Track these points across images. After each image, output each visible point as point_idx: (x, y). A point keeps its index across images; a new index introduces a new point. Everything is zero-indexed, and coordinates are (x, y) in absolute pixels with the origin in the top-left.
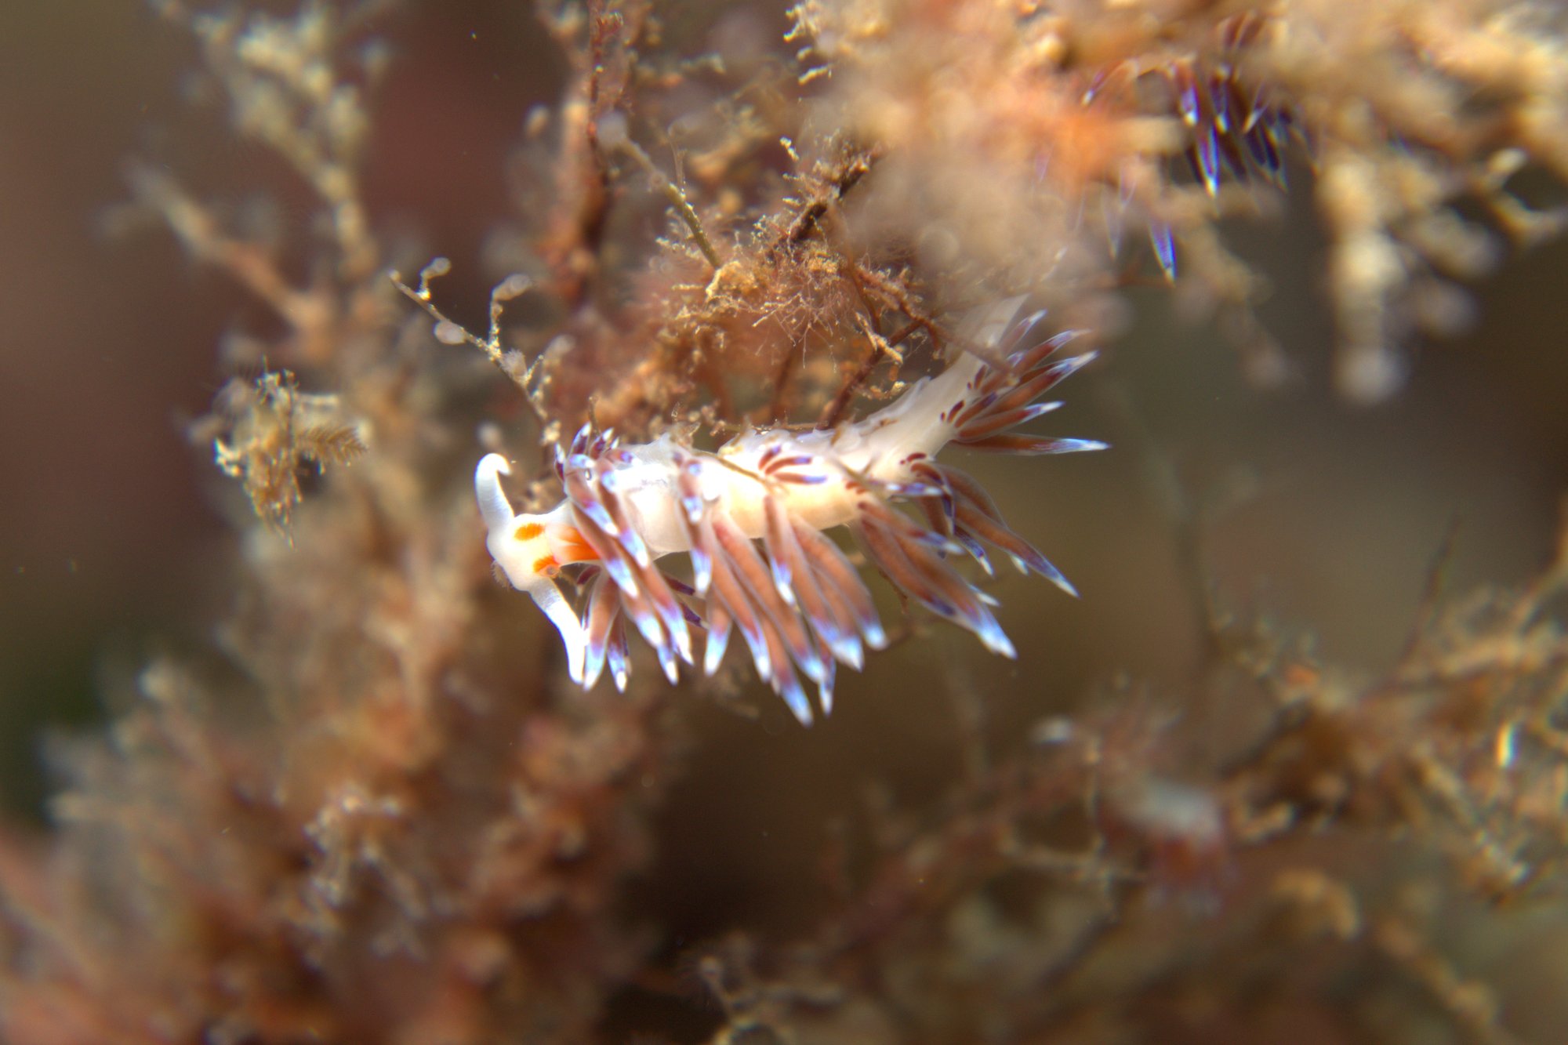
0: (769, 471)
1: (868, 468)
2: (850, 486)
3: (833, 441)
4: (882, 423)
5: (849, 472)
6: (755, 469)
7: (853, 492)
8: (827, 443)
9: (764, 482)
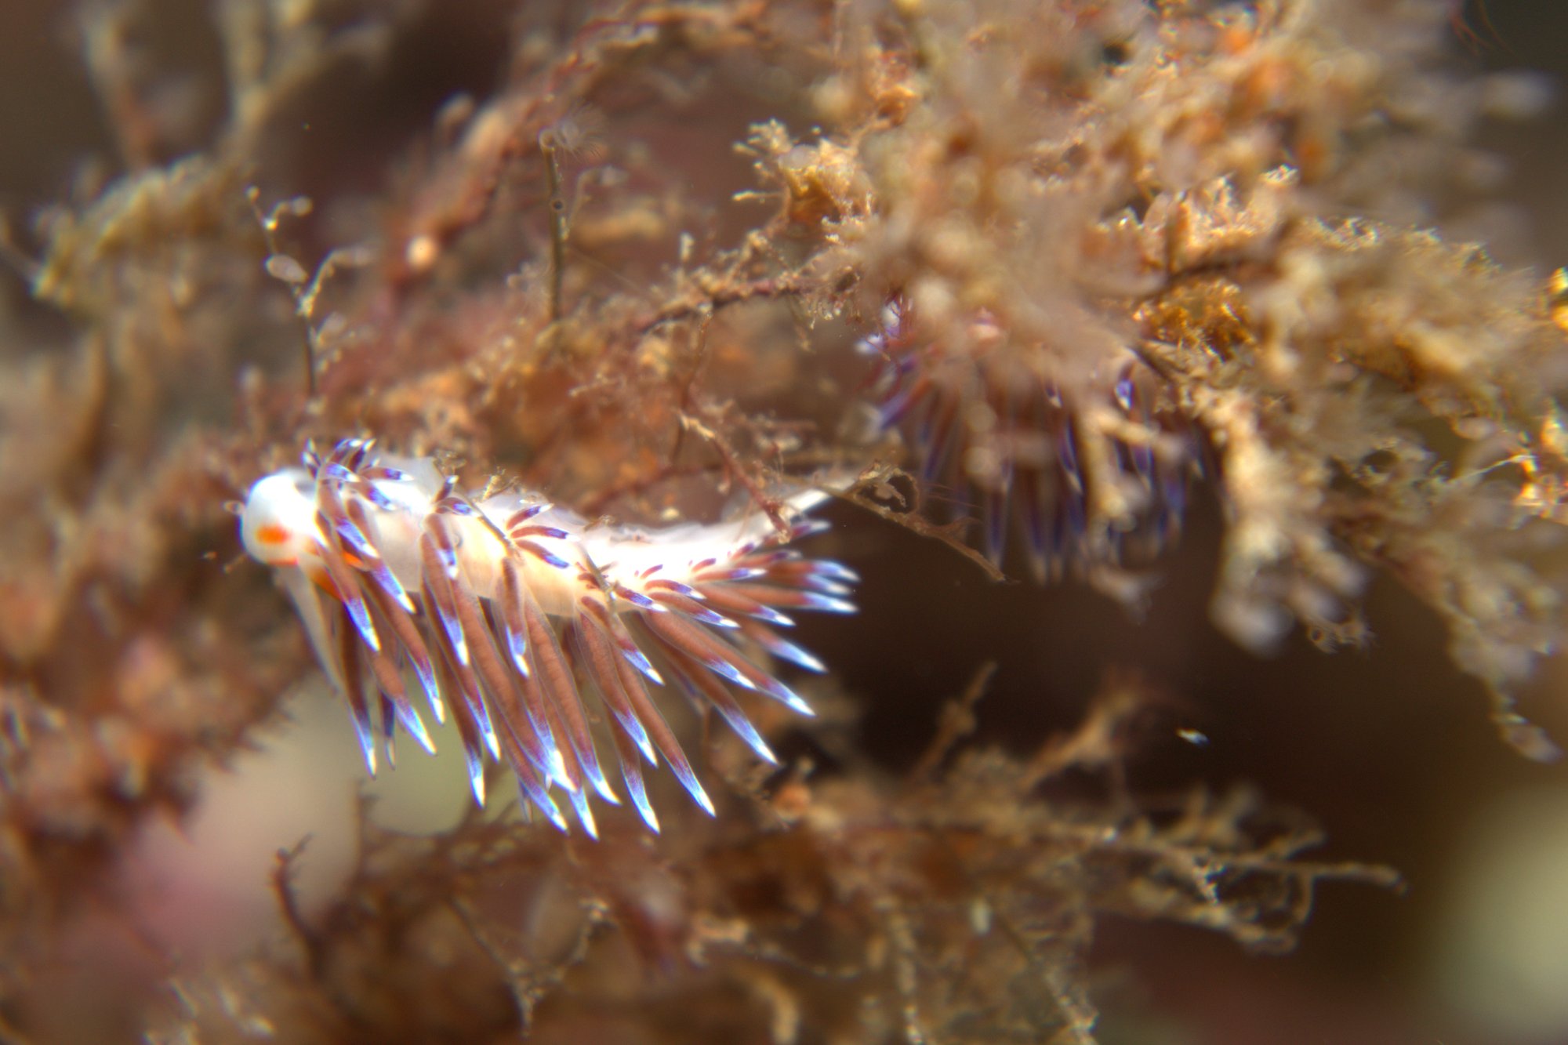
0: (516, 534)
1: (606, 568)
2: (583, 577)
3: (587, 529)
4: (638, 539)
5: (590, 563)
6: (503, 528)
7: (584, 583)
8: (582, 527)
9: (507, 543)
